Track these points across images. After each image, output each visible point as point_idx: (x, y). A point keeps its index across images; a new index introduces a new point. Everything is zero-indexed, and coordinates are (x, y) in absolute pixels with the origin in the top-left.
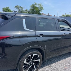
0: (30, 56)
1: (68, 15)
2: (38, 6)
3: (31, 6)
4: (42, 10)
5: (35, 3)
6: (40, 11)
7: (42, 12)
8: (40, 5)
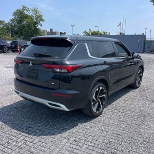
0: (97, 89)
1: (94, 32)
2: (31, 13)
3: (15, 14)
4: (41, 22)
5: (24, 7)
6: (36, 23)
7: (41, 25)
8: (36, 11)
